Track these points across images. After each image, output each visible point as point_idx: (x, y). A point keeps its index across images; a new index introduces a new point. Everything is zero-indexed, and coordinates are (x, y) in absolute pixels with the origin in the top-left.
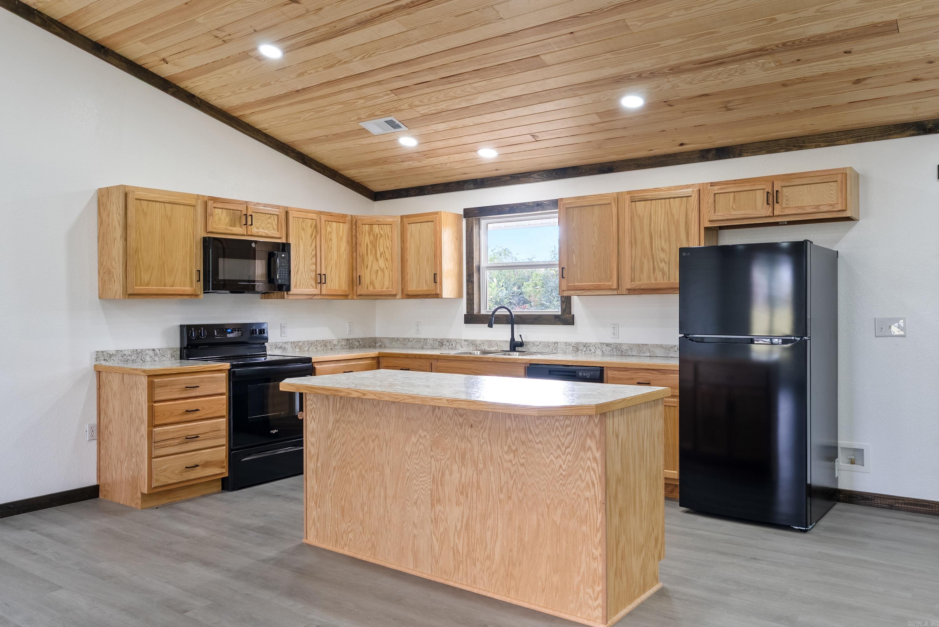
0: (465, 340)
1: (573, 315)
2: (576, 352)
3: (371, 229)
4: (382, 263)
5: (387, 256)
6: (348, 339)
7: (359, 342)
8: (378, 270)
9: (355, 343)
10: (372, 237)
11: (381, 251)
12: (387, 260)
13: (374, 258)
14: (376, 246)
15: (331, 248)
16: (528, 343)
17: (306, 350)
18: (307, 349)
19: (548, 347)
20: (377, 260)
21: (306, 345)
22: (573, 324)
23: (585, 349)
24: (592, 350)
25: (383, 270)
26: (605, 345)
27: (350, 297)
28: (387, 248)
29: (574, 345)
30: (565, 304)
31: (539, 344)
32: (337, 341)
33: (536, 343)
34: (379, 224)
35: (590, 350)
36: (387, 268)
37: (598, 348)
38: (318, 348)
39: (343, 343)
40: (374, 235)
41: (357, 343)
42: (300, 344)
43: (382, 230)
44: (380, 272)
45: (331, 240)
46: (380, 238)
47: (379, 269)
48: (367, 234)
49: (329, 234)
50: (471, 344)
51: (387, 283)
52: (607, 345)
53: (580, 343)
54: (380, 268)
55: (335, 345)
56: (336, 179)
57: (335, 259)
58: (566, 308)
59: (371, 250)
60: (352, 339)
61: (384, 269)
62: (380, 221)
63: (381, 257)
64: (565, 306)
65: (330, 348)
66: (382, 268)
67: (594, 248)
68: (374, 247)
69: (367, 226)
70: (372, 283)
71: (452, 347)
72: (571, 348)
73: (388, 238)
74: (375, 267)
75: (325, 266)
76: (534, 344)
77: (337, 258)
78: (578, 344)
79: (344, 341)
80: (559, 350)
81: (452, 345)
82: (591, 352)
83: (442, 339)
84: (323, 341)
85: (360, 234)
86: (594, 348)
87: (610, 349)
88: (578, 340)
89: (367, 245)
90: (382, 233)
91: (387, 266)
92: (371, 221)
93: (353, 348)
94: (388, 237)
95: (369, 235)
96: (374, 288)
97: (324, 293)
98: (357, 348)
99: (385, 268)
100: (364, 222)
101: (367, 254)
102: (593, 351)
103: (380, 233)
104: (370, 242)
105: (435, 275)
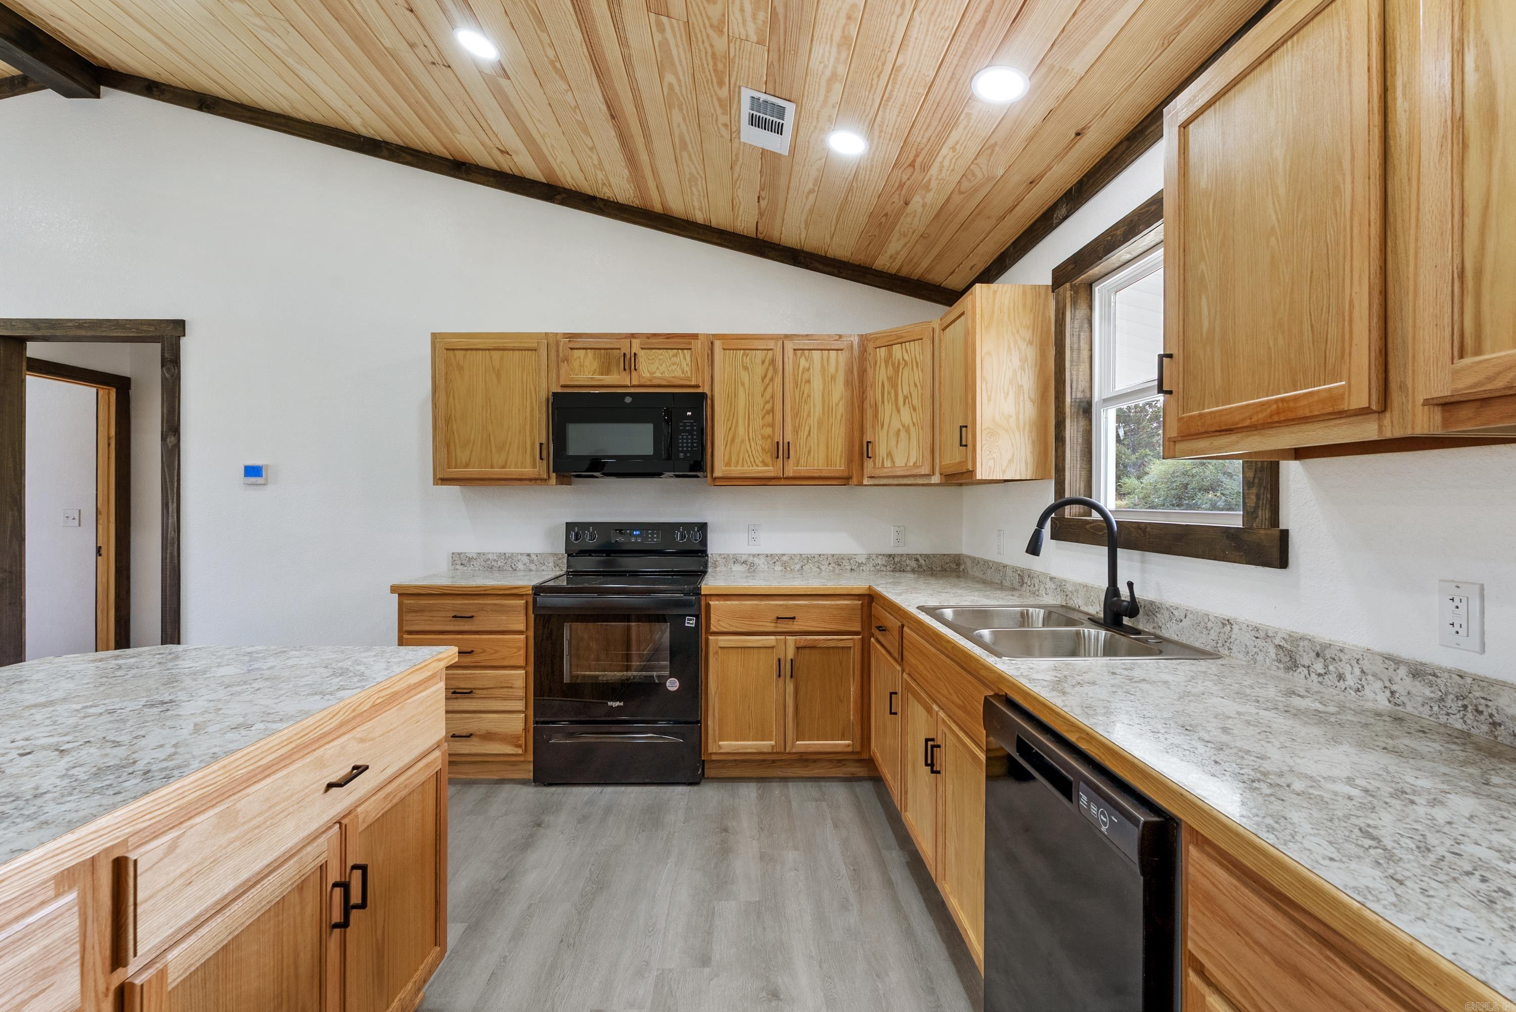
0: (1051, 579)
1: (1285, 534)
2: (1288, 669)
3: (890, 355)
4: (906, 415)
5: (915, 402)
6: (890, 556)
7: (917, 560)
8: (899, 430)
9: (908, 562)
10: (890, 368)
11: (905, 393)
12: (914, 409)
13: (894, 408)
14: (898, 384)
15: (809, 396)
16: (1153, 609)
17: (796, 569)
18: (798, 567)
19: (1205, 632)
20: (899, 411)
21: (796, 561)
22: (1284, 564)
23: (1319, 667)
24: (1348, 676)
25: (908, 430)
26: (1403, 671)
27: (855, 480)
28: (916, 385)
29: (1283, 643)
30: (1254, 490)
31: (1182, 617)
32: (866, 556)
33: (1176, 613)
34: (901, 343)
35: (1341, 677)
36: (914, 424)
37: (1375, 675)
38: (822, 567)
39: (879, 562)
40: (893, 365)
41: (913, 564)
42: (784, 558)
43: (907, 352)
44: (903, 434)
45: (808, 381)
46: (903, 368)
47: (901, 428)
48: (883, 365)
49: (803, 373)
50: (1059, 590)
51: (914, 455)
52: (1418, 672)
53: (1302, 638)
54: (903, 426)
55: (860, 564)
57: (817, 415)
58: (1256, 507)
59: (889, 393)
60: (902, 555)
61: (909, 426)
62: (902, 337)
63: (904, 403)
64: (1253, 497)
65: (849, 568)
66: (906, 425)
67: (1273, 241)
68: (894, 386)
69: (883, 350)
70: (889, 455)
71: (1034, 589)
72: (1272, 651)
73: (917, 367)
74: (896, 424)
75: (794, 426)
77: (824, 413)
78: (1295, 639)
79: (881, 557)
80: (1234, 648)
81: (1034, 586)
82: (1342, 685)
83: (1022, 570)
84: (833, 555)
85: (871, 367)
86: (1357, 671)
87: (1427, 692)
88: (1300, 628)
89: (883, 385)
90: (906, 358)
91: (915, 420)
92: (888, 339)
93: (904, 571)
94: (917, 363)
95: (887, 367)
96: (894, 463)
97: (791, 475)
98: (913, 571)
99: (911, 425)
100: (878, 343)
101: (883, 402)
102: (1351, 681)
103: (903, 359)
104: (888, 378)
105: (964, 429)
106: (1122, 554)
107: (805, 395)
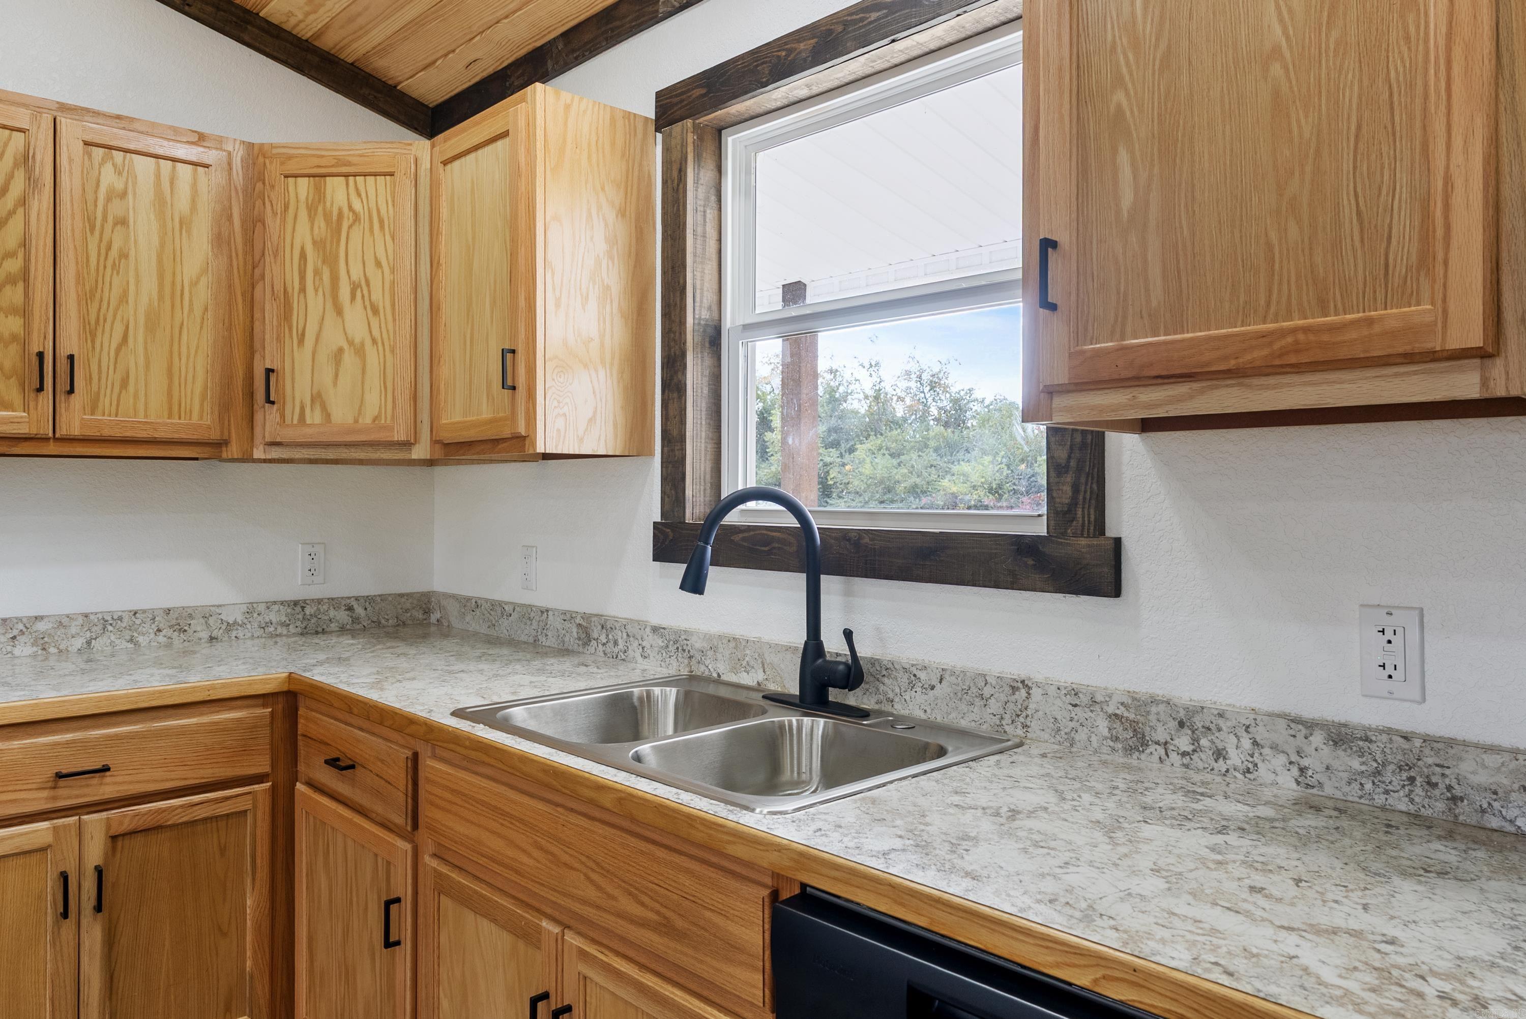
0: (655, 629)
1: (1118, 541)
2: (1129, 750)
3: (320, 195)
4: (355, 316)
5: (377, 296)
6: (296, 603)
7: (350, 609)
8: (341, 350)
9: (332, 613)
10: (320, 222)
11: (354, 277)
12: (375, 311)
13: (329, 305)
14: (337, 257)
15: (124, 255)
16: (884, 669)
17: (74, 649)
18: (79, 643)
19: (979, 703)
20: (339, 311)
21: (73, 630)
22: (1115, 589)
23: (1184, 742)
24: (1232, 752)
25: (360, 351)
26: (1318, 738)
27: (234, 450)
28: (378, 264)
29: (1121, 711)
30: (1069, 478)
31: (935, 682)
32: (244, 608)
33: (922, 675)
34: (346, 176)
35: (1220, 754)
36: (374, 341)
37: (1274, 747)
38: (141, 639)
39: (273, 617)
40: (327, 216)
41: (342, 616)
42: (41, 626)
43: (359, 195)
44: (349, 358)
45: (122, 222)
46: (350, 227)
47: (346, 346)
48: (303, 214)
49: (109, 199)
50: (672, 648)
51: (373, 401)
52: (1341, 737)
53: (1154, 701)
54: (351, 343)
55: (230, 627)
56: (247, 38)
57: (144, 300)
58: (1074, 504)
59: (317, 272)
60: (319, 601)
61: (362, 344)
62: (349, 164)
63: (353, 297)
64: (1068, 489)
65: (205, 635)
66: (357, 340)
67: (1276, 69)
68: (330, 260)
69: (303, 182)
70: (318, 398)
71: (616, 650)
72: (1103, 726)
73: (382, 227)
74: (333, 338)
75: (84, 321)
76: (912, 675)
77: (161, 297)
78: (1142, 703)
79: (276, 607)
80: (1034, 725)
81: (616, 643)
82: (1221, 765)
83: (587, 617)
84: (168, 611)
85: (275, 214)
86: (1246, 743)
87: (1356, 764)
88: (1144, 687)
89: (303, 256)
90: (357, 205)
91: (376, 333)
92: (316, 161)
93: (324, 632)
94: (381, 222)
95: (312, 219)
96: (327, 416)
97: (76, 432)
98: (343, 630)
99: (368, 342)
100: (292, 167)
101: (303, 290)
102: (1235, 758)
103: (350, 208)
104: (315, 243)
105: (509, 356)
106: (829, 584)
107: (114, 253)
